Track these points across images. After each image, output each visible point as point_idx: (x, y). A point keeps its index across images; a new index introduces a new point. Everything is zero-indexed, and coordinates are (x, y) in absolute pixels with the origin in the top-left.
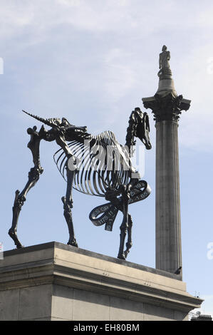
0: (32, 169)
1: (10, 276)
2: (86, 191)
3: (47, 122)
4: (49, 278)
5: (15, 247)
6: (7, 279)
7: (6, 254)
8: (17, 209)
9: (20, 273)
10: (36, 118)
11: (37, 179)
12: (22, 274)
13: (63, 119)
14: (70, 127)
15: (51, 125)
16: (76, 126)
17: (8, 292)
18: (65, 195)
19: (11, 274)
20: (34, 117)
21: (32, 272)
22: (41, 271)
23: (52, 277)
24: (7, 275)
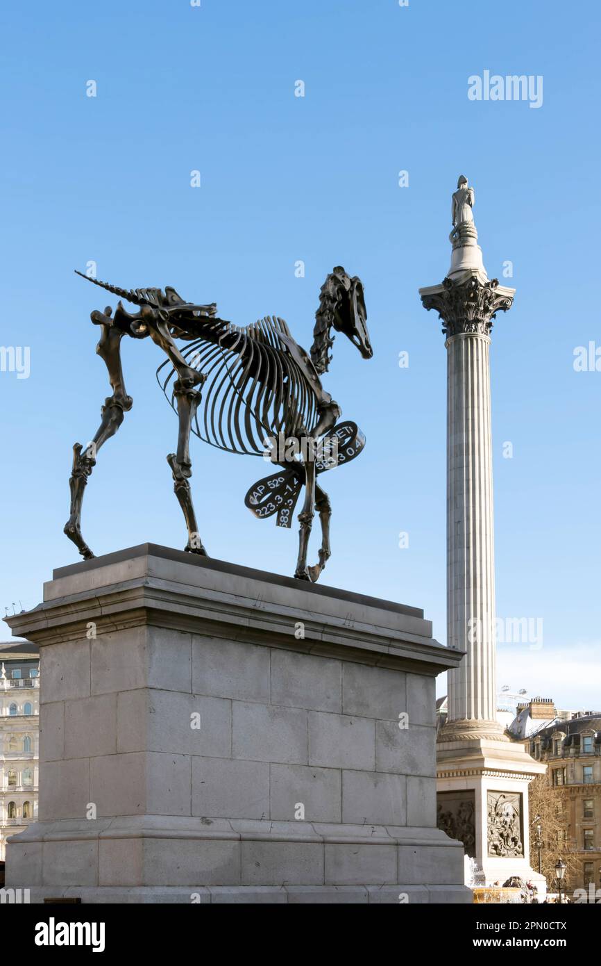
0: (109, 401)
1: (68, 614)
2: (229, 446)
3: (132, 298)
4: (138, 614)
5: (81, 558)
6: (64, 621)
7: (60, 573)
8: (78, 483)
9: (84, 606)
10: (107, 287)
11: (120, 420)
12: (89, 609)
13: (169, 290)
14: (180, 307)
15: (142, 302)
16: (197, 303)
17: (70, 644)
18: (174, 451)
19: (69, 610)
20: (102, 286)
21: (107, 605)
22: (122, 601)
23: (144, 613)
24: (63, 611)
